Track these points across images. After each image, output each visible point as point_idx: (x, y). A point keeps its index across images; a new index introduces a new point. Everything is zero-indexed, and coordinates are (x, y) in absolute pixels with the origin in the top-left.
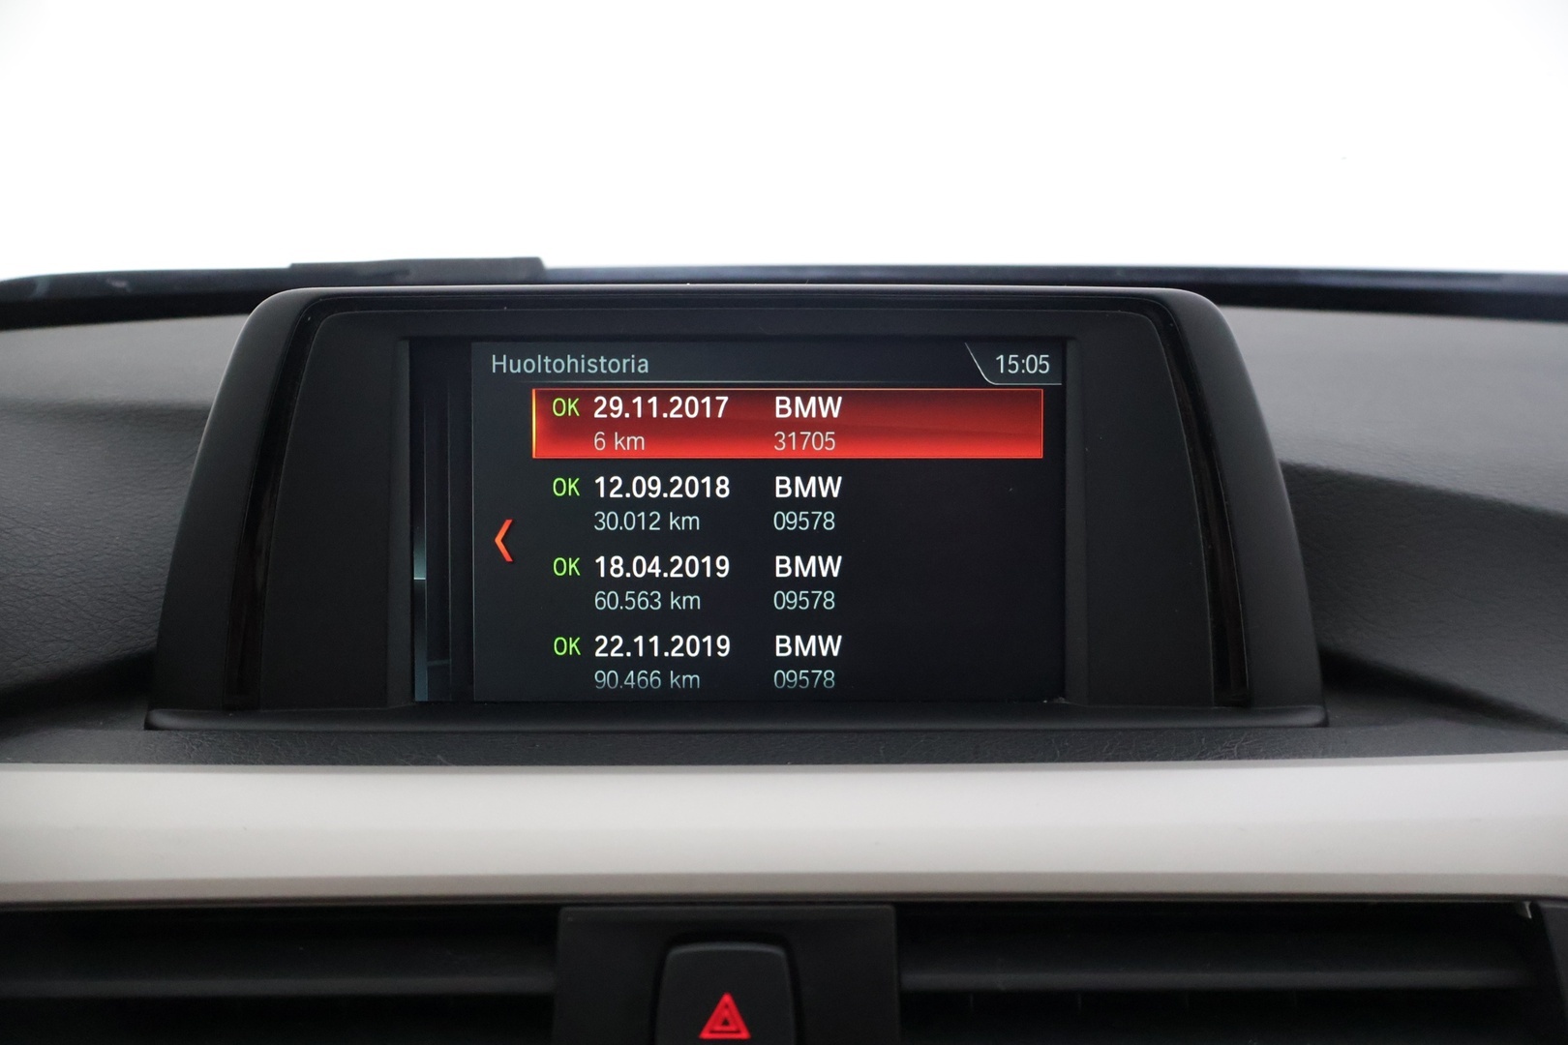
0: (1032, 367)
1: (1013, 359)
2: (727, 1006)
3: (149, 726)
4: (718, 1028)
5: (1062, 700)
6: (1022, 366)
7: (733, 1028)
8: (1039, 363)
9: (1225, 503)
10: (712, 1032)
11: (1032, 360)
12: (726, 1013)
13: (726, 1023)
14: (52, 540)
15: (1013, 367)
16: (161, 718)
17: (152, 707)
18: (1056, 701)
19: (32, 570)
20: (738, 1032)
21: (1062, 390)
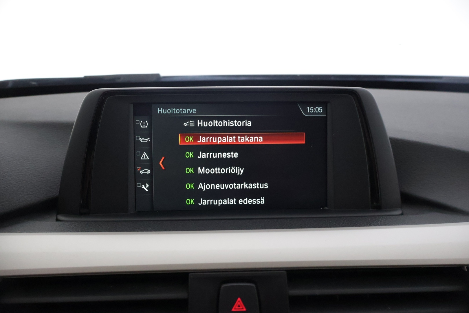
0: (317, 111)
1: (312, 108)
2: (239, 301)
3: (57, 220)
4: (237, 308)
5: (326, 208)
6: (314, 110)
7: (241, 308)
8: (319, 109)
9: (374, 150)
10: (235, 309)
11: (317, 109)
12: (239, 303)
13: (239, 306)
14: (25, 164)
15: (312, 111)
16: (60, 217)
17: (58, 214)
18: (324, 208)
19: (20, 173)
20: (243, 309)
21: (326, 117)
